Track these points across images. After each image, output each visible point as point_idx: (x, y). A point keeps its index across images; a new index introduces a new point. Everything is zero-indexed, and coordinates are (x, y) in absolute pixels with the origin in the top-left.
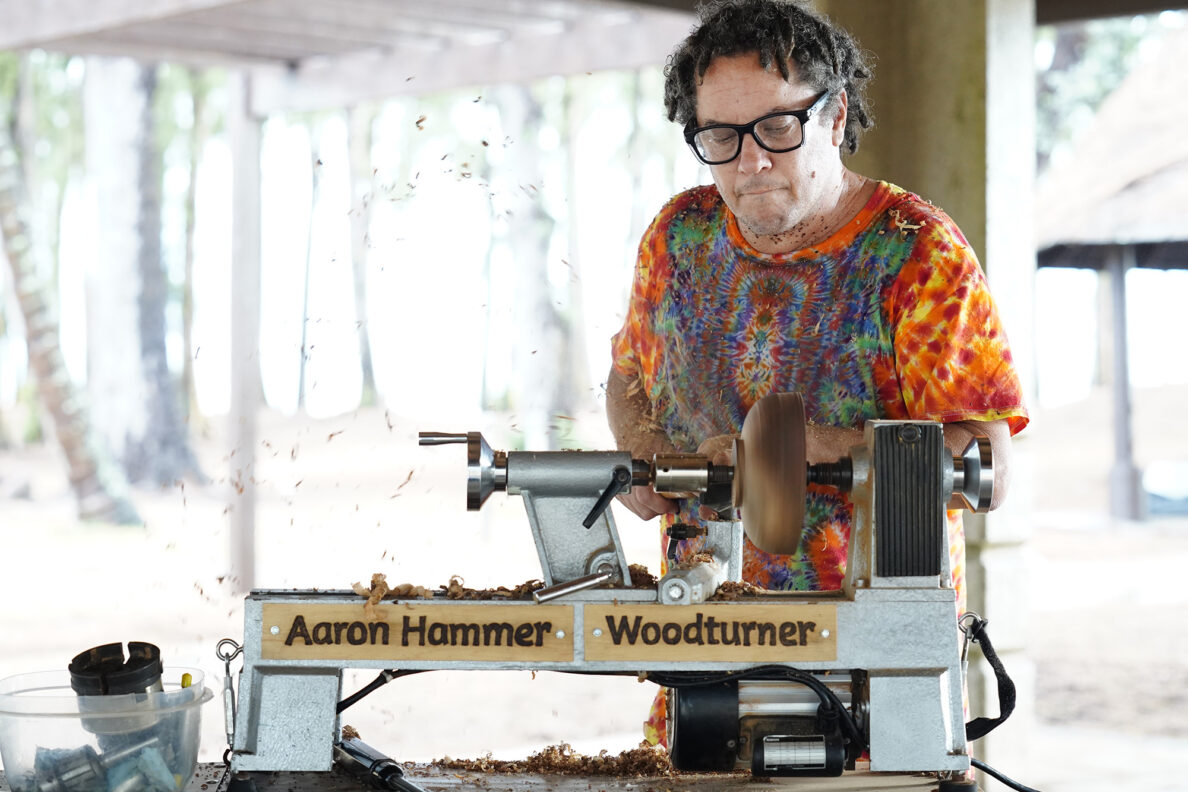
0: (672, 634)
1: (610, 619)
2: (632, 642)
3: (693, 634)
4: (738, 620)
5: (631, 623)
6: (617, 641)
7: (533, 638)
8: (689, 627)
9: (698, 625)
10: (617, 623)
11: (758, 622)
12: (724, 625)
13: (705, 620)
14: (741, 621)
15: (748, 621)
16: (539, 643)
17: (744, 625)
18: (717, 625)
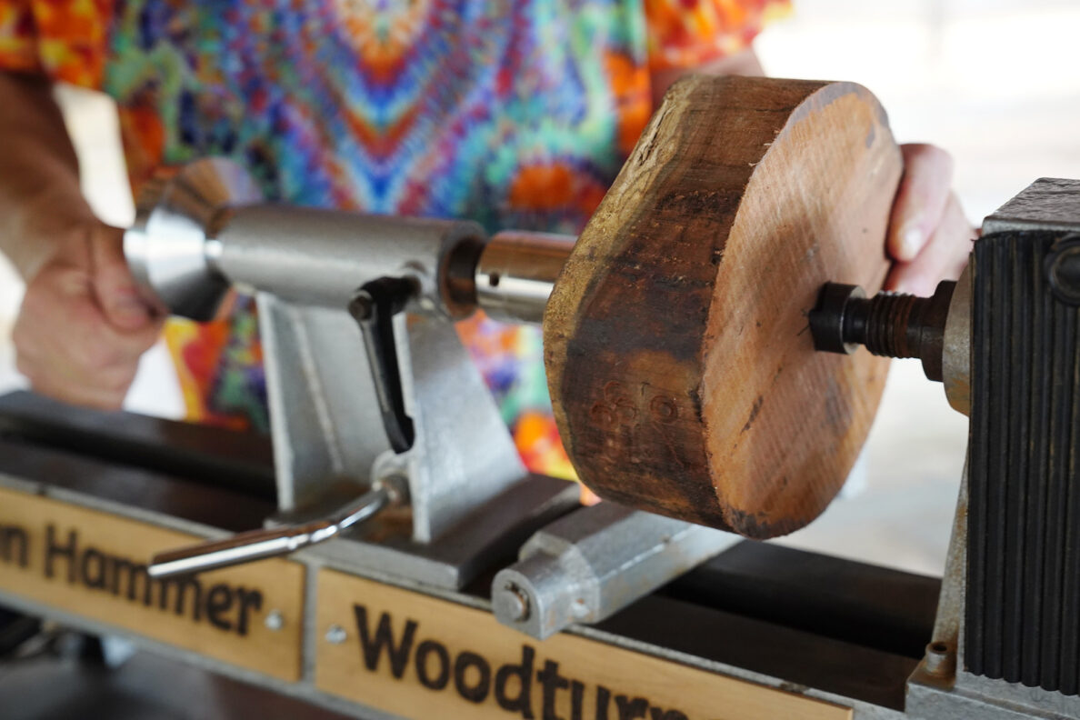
0: (472, 677)
1: (360, 612)
2: (398, 673)
3: (513, 689)
4: (609, 685)
5: (398, 631)
6: (371, 663)
7: (232, 615)
8: (506, 671)
9: (524, 668)
10: (373, 623)
11: (655, 701)
12: (577, 688)
13: (539, 664)
14: (616, 687)
15: (631, 692)
16: (242, 629)
17: (621, 700)
18: (564, 683)
